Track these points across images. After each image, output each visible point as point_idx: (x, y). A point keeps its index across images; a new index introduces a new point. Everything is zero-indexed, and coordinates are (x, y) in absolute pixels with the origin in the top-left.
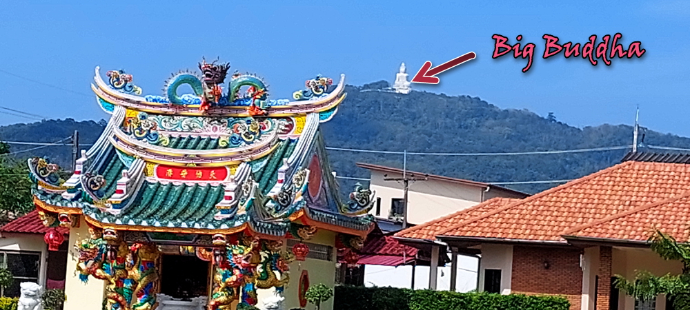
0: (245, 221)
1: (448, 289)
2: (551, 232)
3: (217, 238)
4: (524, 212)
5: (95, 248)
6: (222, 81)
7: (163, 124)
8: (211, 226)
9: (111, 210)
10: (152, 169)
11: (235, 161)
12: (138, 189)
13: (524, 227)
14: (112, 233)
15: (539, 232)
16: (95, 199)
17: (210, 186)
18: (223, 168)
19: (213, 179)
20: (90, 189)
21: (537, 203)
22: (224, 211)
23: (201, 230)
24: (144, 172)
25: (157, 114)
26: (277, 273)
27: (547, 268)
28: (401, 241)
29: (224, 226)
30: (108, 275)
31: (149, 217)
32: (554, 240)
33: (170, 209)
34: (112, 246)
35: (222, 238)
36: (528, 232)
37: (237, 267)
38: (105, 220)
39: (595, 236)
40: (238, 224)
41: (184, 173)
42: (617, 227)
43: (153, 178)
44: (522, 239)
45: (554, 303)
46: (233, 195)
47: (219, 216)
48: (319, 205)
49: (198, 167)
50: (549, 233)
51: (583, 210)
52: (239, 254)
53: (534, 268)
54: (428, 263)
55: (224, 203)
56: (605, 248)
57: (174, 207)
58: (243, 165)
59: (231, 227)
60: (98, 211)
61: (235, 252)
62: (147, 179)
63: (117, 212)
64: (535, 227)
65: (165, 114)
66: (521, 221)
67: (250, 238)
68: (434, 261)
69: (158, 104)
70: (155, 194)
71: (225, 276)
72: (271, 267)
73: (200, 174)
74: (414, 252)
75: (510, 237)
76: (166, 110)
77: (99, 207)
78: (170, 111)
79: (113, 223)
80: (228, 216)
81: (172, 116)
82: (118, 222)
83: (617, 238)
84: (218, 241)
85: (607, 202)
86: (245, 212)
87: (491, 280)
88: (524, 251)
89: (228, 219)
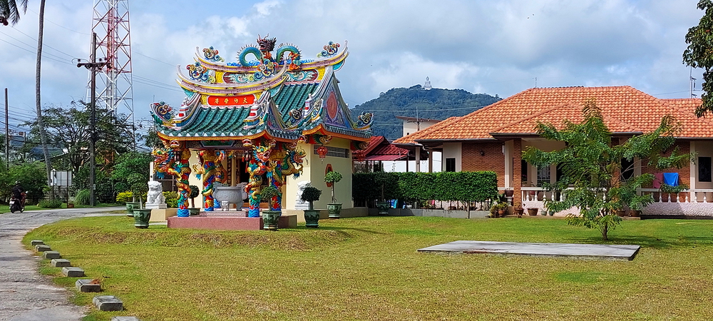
0: (264, 130)
1: (428, 171)
2: (483, 133)
3: (245, 142)
4: (467, 122)
5: (165, 154)
6: (272, 50)
7: (238, 79)
8: (241, 134)
9: (175, 127)
10: (205, 99)
11: (259, 90)
12: (196, 113)
13: (468, 131)
14: (176, 143)
15: (477, 134)
16: (164, 121)
17: (243, 108)
18: (252, 95)
19: (245, 103)
20: (160, 114)
21: (475, 117)
22: (250, 123)
23: (234, 137)
24: (200, 101)
25: (235, 73)
26: (295, 164)
27: (483, 155)
28: (397, 146)
29: (249, 134)
30: (176, 172)
31: (200, 131)
32: (486, 137)
33: (215, 125)
34: (177, 152)
35: (249, 142)
36: (470, 134)
37: (261, 162)
38: (171, 135)
39: (510, 132)
40: (258, 131)
41: (226, 100)
42: (524, 126)
43: (206, 105)
44: (467, 138)
45: (487, 175)
46: (256, 112)
47: (246, 127)
48: (336, 123)
49: (236, 96)
50: (483, 134)
51: (503, 119)
52: (261, 152)
53: (476, 157)
54: (413, 159)
55: (250, 118)
56: (517, 140)
57: (218, 124)
58: (264, 93)
59: (254, 134)
60: (166, 129)
61: (258, 151)
62: (202, 106)
63: (179, 129)
64: (474, 131)
65: (239, 73)
66: (466, 128)
67: (269, 141)
68: (417, 157)
69: (235, 67)
70: (206, 116)
71: (253, 169)
72: (291, 161)
73: (236, 100)
74: (406, 152)
75: (459, 138)
76: (240, 70)
77: (167, 126)
78: (242, 71)
79: (176, 136)
80: (253, 127)
81: (243, 74)
82: (180, 135)
83: (524, 132)
84: (246, 144)
85: (517, 113)
86: (263, 123)
87: (450, 164)
88: (469, 146)
89: (252, 129)
